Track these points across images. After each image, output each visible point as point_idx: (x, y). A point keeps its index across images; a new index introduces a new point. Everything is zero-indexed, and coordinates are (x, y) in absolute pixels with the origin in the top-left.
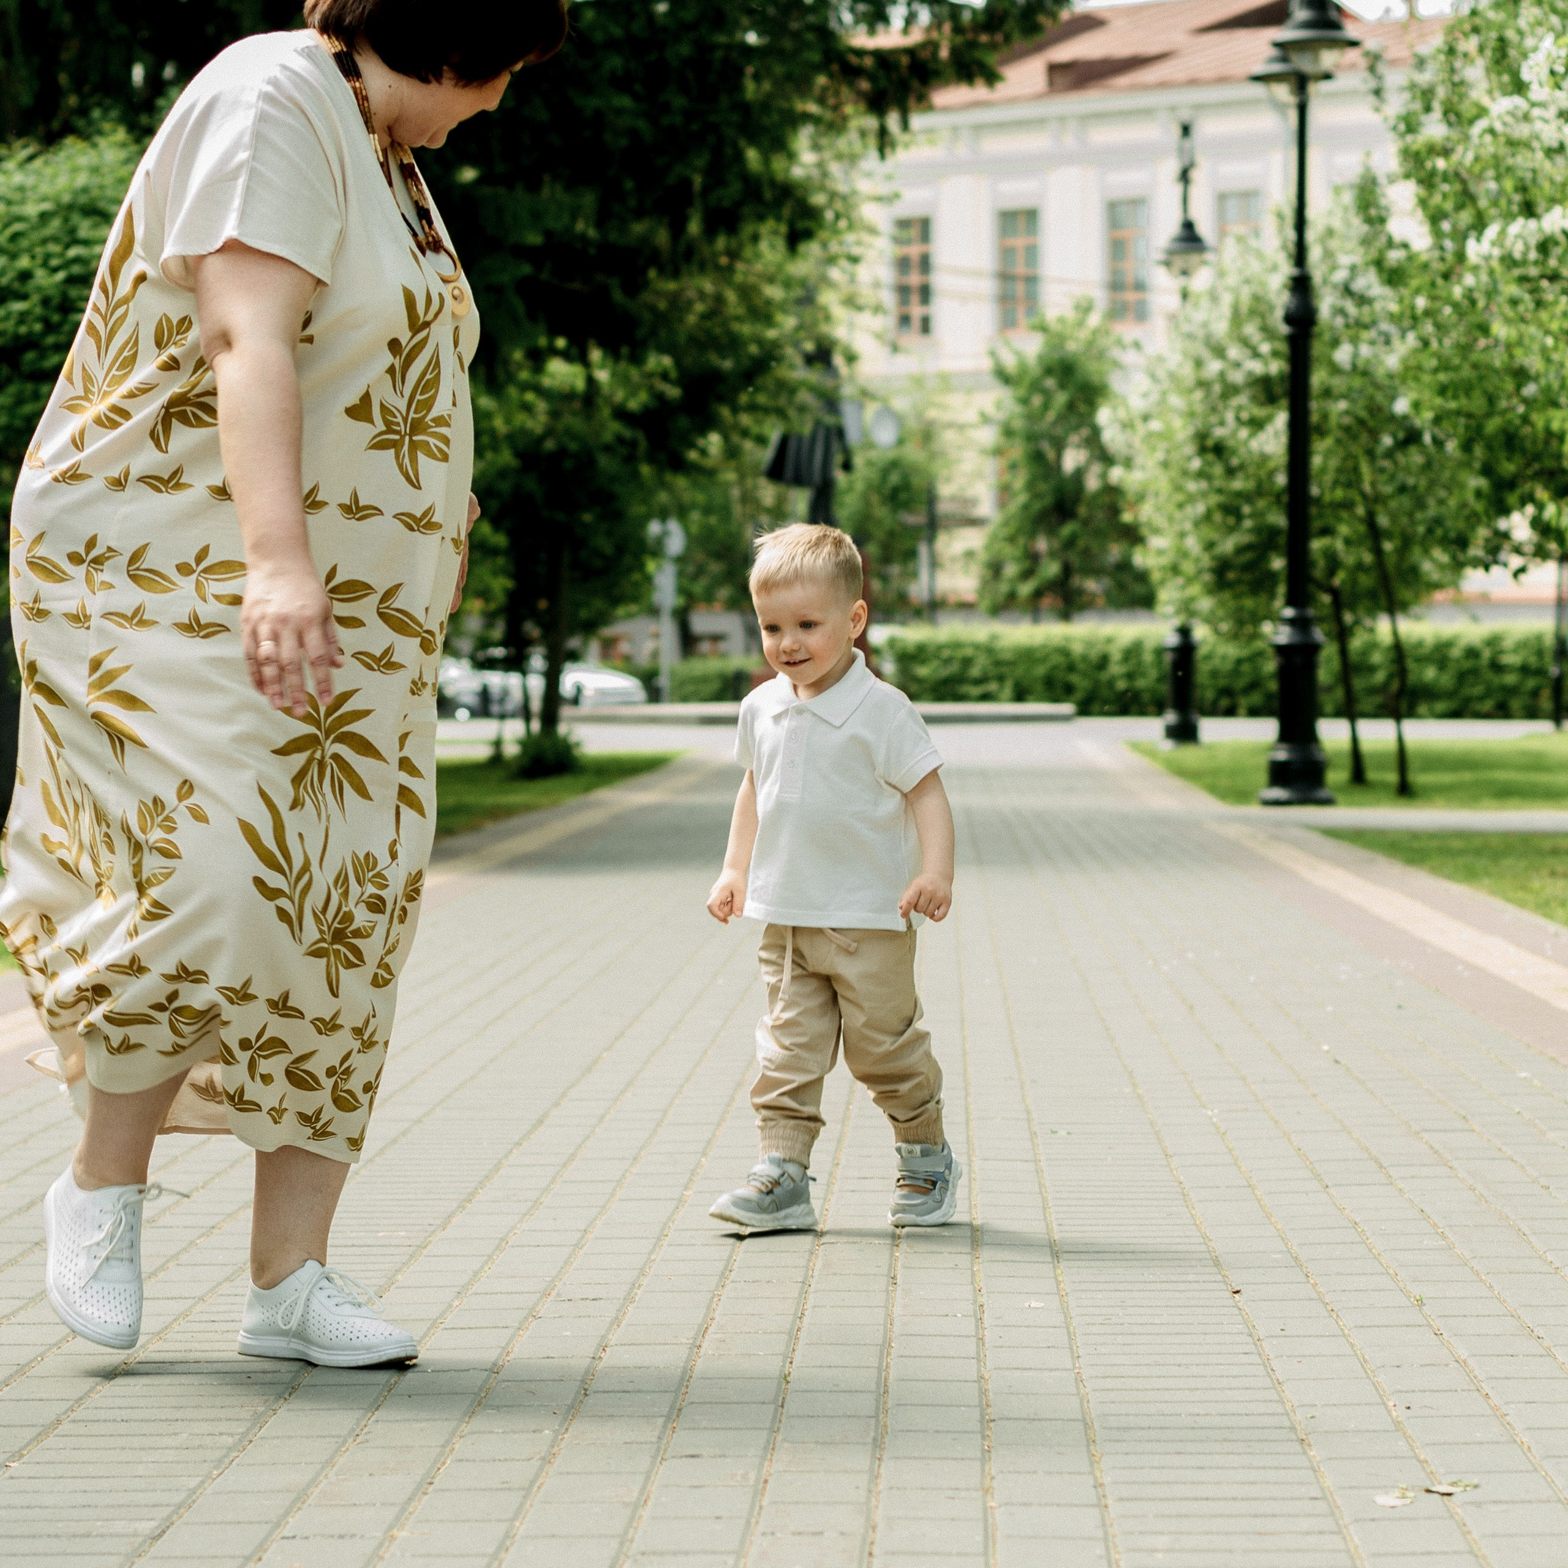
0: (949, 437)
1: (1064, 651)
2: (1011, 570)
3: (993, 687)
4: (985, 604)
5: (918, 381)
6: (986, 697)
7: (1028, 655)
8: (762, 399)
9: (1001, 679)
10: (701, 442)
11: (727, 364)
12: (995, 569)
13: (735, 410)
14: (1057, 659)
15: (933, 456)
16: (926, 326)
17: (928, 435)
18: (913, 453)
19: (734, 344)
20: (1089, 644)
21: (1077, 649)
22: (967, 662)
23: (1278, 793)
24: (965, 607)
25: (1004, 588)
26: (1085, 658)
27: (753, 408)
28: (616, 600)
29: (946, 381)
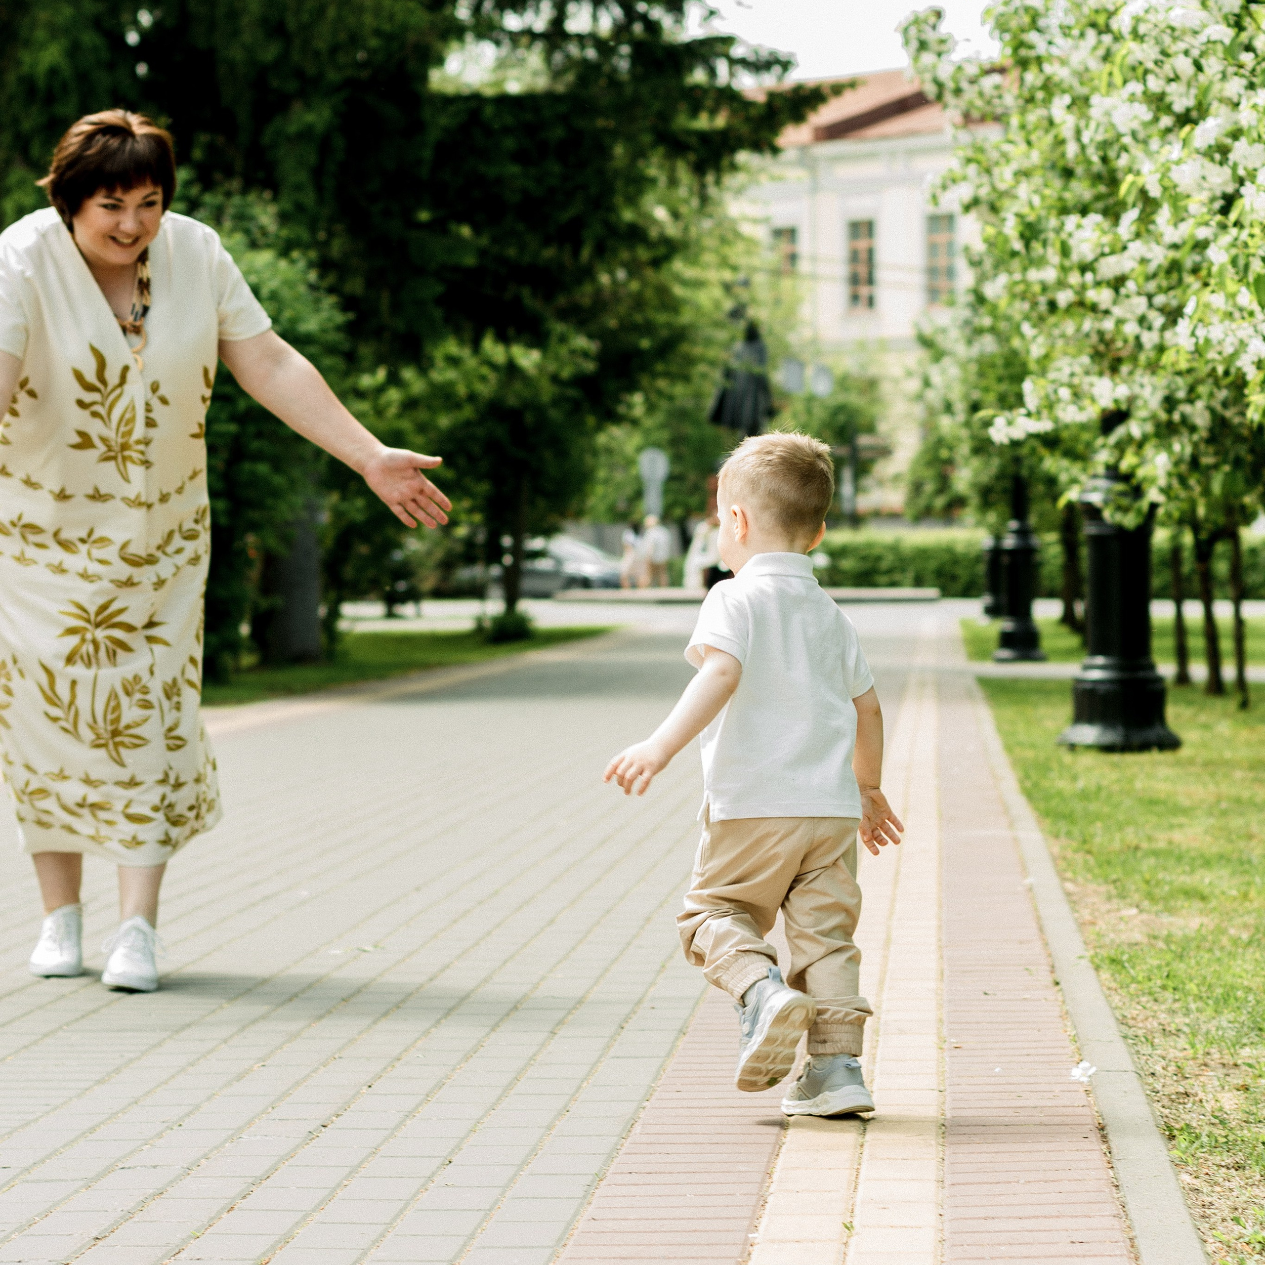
0: (886, 388)
1: (949, 550)
2: (929, 488)
3: (897, 577)
4: (909, 514)
5: (862, 346)
6: (893, 584)
7: (923, 554)
8: (674, 368)
9: (903, 570)
10: (628, 398)
11: (645, 343)
12: (917, 488)
13: (655, 376)
14: (946, 557)
15: (876, 401)
16: (871, 302)
17: (871, 385)
18: (854, 399)
19: (648, 328)
20: (970, 544)
21: (960, 548)
22: (879, 558)
23: (1006, 653)
24: (893, 517)
25: (922, 502)
26: (966, 555)
27: (667, 375)
28: (563, 515)
29: (884, 345)
